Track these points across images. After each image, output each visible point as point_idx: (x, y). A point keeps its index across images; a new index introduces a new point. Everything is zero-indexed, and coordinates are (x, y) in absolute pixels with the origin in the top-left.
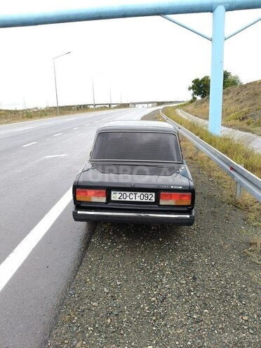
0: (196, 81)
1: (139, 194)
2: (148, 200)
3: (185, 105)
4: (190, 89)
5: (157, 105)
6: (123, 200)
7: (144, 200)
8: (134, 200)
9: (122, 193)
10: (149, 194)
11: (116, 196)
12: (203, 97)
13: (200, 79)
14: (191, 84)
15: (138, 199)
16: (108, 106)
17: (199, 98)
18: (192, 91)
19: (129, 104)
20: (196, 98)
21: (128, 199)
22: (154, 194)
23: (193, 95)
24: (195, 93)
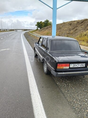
0: (38, 23)
1: (80, 64)
2: (83, 66)
3: (35, 31)
4: (36, 25)
5: (24, 31)
6: (74, 67)
7: (82, 67)
8: (78, 67)
9: (74, 64)
10: (83, 64)
11: (72, 66)
12: (40, 28)
13: (39, 22)
14: (36, 24)
15: (80, 66)
16: (6, 30)
17: (39, 29)
18: (37, 26)
19: (14, 30)
20: (38, 29)
21: (76, 67)
22: (85, 64)
23: (37, 27)
24: (38, 27)
